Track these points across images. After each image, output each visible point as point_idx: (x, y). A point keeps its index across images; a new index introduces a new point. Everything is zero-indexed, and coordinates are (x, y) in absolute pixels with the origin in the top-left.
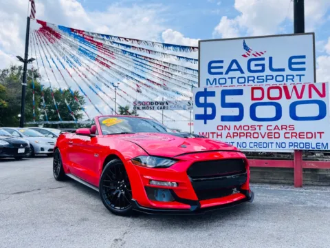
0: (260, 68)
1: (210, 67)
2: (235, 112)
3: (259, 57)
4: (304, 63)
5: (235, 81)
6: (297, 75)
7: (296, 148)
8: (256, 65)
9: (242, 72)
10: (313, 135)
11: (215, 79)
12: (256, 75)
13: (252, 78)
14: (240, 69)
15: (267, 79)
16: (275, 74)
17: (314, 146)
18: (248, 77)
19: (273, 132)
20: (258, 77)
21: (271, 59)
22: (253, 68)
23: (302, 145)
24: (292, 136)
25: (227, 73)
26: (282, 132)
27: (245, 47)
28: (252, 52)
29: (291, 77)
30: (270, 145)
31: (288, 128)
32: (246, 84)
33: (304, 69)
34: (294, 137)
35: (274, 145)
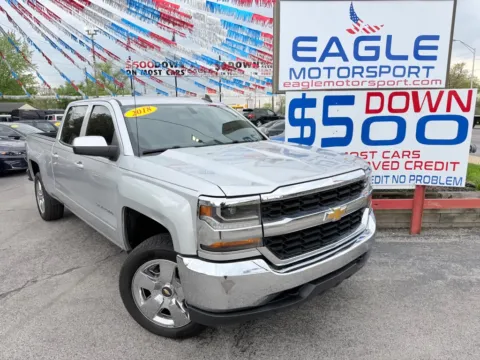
0: (372, 53)
1: (296, 49)
2: (340, 131)
3: (372, 34)
4: (435, 48)
5: (334, 73)
6: (424, 67)
7: (419, 183)
8: (367, 48)
9: (345, 59)
10: (444, 166)
11: (303, 69)
12: (365, 64)
13: (359, 70)
14: (342, 54)
15: (381, 72)
16: (393, 63)
17: (443, 180)
18: (354, 68)
19: (391, 160)
20: (368, 68)
21: (389, 38)
22: (362, 52)
23: (427, 180)
24: (415, 166)
25: (322, 60)
26: (402, 161)
27: (354, 17)
28: (363, 25)
29: (415, 70)
30: (385, 179)
31: (411, 155)
32: (350, 78)
33: (434, 58)
34: (418, 169)
35: (390, 179)
